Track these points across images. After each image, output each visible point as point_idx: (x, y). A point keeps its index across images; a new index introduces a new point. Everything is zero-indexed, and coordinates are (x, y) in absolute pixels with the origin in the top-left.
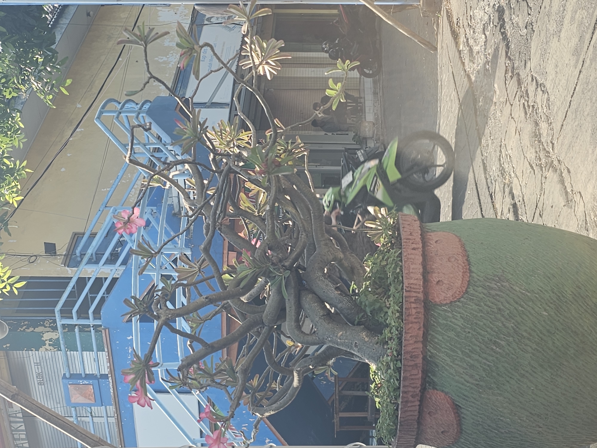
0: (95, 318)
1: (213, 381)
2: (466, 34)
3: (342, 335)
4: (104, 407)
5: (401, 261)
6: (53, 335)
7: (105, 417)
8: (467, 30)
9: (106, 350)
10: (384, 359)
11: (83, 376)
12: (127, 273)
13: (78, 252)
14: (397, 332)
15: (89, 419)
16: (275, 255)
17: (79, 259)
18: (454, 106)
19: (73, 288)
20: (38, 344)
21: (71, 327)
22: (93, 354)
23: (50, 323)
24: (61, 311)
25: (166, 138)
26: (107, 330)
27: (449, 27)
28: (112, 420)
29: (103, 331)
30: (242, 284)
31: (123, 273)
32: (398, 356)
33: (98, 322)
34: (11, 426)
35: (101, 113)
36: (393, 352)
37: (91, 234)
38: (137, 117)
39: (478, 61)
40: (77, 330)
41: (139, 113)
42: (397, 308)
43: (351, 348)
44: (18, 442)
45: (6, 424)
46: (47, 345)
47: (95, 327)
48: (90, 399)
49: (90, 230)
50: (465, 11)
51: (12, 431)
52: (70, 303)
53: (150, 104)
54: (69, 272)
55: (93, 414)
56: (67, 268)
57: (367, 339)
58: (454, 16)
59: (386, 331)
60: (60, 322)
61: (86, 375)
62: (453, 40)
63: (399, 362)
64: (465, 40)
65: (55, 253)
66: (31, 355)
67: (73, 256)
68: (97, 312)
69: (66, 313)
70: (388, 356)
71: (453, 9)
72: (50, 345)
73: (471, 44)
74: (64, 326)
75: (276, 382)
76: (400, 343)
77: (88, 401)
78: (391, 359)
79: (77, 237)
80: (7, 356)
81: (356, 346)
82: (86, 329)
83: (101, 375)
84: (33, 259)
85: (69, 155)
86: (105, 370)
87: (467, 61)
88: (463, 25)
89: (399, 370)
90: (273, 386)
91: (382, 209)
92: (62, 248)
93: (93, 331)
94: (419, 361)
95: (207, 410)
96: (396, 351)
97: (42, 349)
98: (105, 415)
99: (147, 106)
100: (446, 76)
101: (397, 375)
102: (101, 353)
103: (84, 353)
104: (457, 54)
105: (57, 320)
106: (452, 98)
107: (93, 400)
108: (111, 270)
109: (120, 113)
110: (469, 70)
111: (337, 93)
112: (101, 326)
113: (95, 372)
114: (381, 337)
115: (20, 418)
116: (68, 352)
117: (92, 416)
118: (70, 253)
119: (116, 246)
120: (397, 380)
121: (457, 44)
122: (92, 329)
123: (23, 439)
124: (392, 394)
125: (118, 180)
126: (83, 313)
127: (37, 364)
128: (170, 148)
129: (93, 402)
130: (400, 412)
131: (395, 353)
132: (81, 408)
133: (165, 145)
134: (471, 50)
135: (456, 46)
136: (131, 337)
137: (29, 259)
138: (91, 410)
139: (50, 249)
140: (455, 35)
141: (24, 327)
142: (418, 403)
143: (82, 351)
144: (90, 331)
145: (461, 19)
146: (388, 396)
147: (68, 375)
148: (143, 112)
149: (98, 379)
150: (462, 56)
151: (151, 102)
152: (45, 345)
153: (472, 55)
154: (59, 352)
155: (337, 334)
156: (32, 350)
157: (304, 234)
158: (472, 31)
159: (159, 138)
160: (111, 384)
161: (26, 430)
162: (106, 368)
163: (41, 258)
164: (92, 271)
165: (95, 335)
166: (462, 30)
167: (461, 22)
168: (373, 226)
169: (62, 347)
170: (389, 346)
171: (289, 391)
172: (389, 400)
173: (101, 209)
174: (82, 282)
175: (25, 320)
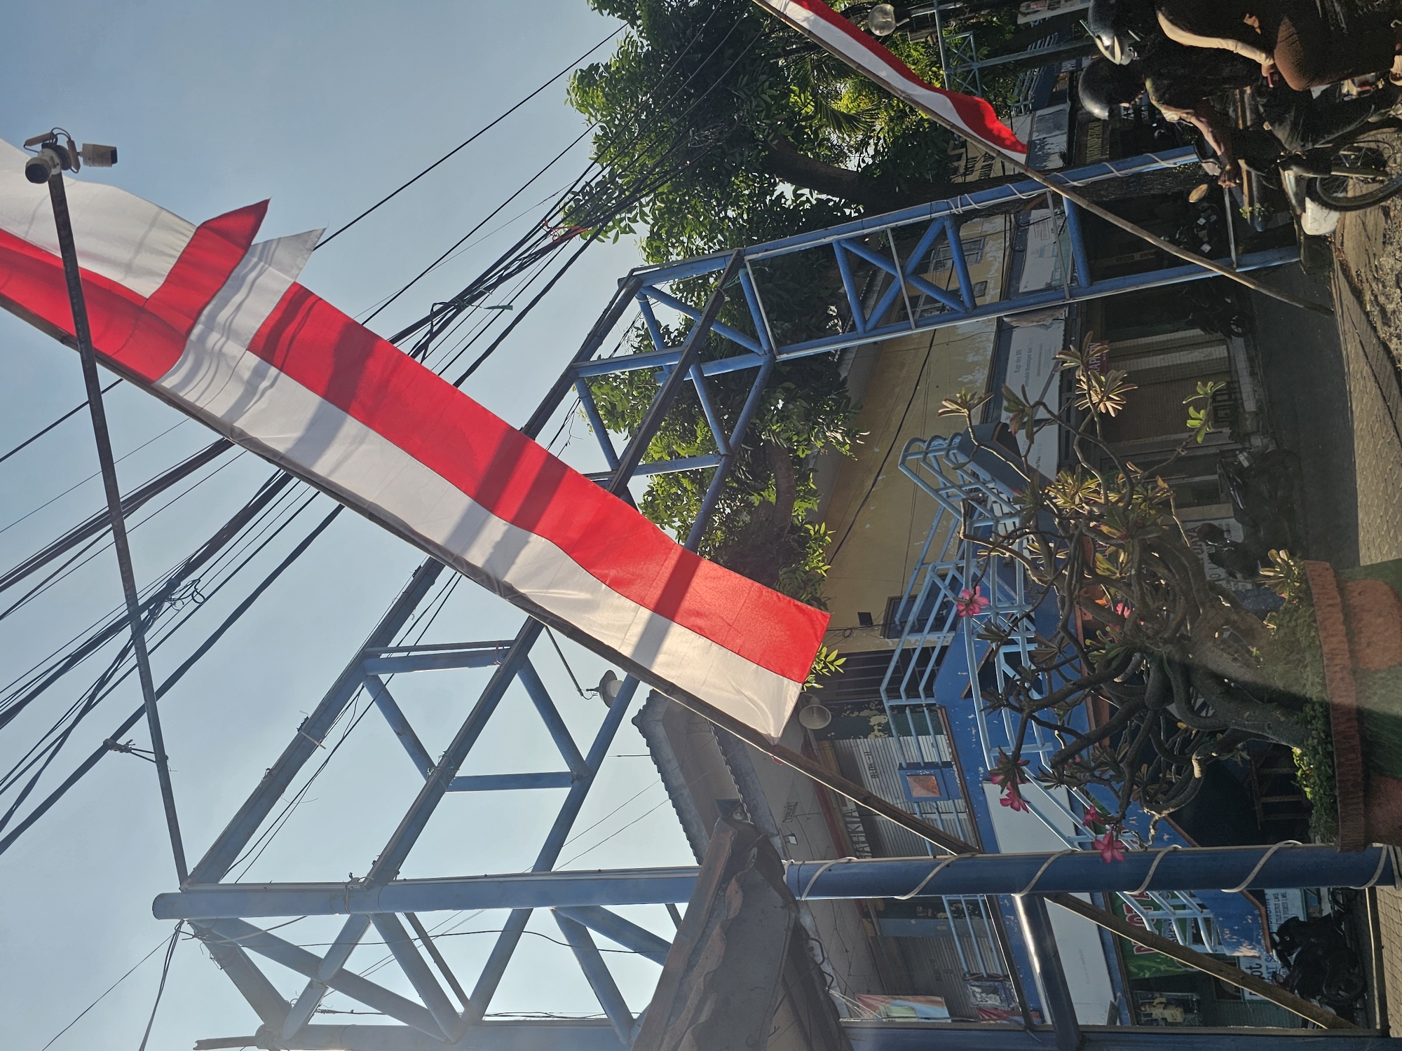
0: (927, 696)
1: (1093, 775)
2: (1372, 290)
3: (1249, 715)
4: (951, 801)
5: (1315, 621)
6: (882, 719)
7: (955, 813)
8: (1374, 285)
9: (945, 733)
10: (1309, 743)
11: (922, 764)
12: (958, 640)
13: (897, 619)
14: (1321, 710)
15: (936, 816)
16: (1150, 626)
17: (899, 628)
18: (1369, 385)
19: (897, 662)
20: (866, 731)
21: (901, 709)
22: (930, 738)
23: (877, 705)
24: (887, 690)
25: (984, 475)
26: (943, 710)
27: (1346, 284)
28: (963, 816)
29: (939, 711)
30: (1114, 664)
31: (953, 640)
32: (1327, 738)
33: (931, 701)
34: (847, 827)
35: (905, 457)
36: (1319, 733)
37: (909, 598)
38: (947, 455)
39: (1395, 323)
40: (908, 711)
41: (949, 451)
42: (1317, 680)
43: (1264, 731)
44: (858, 846)
45: (842, 824)
46: (876, 731)
47: (929, 706)
48: (934, 792)
49: (907, 593)
50: (1367, 261)
51: (849, 833)
52: (895, 681)
53: (960, 438)
54: (890, 644)
55: (940, 810)
56: (886, 640)
57: (1282, 719)
58: (1352, 269)
59: (1307, 709)
60: (887, 705)
61: (925, 763)
62: (1355, 301)
63: (1329, 746)
64: (1373, 298)
65: (872, 623)
66: (859, 743)
67: (892, 626)
68: (929, 691)
69: (893, 692)
70: (1313, 738)
71: (1349, 259)
72: (879, 730)
73: (1382, 302)
74: (892, 708)
75: (1171, 771)
76: (1328, 723)
77: (931, 795)
78: (1318, 742)
79: (893, 602)
80: (834, 746)
81: (1269, 728)
82: (918, 710)
83: (943, 763)
84: (848, 632)
85: (872, 508)
86: (947, 757)
87: (1379, 325)
88: (1367, 279)
89: (1329, 755)
90: (1168, 776)
91: (1281, 552)
92: (878, 617)
93: (926, 712)
94: (1356, 741)
95: (1092, 812)
96: (1324, 732)
97: (871, 736)
98: (954, 811)
99: (957, 440)
100: (1352, 347)
101: (1329, 761)
102: (938, 736)
103: (920, 737)
104: (1363, 317)
105: (884, 701)
106: (1364, 374)
107: (938, 793)
108: (939, 638)
109: (927, 454)
110: (1384, 335)
111: (1202, 422)
112: (935, 704)
113: (936, 759)
114: (1301, 715)
115: (856, 817)
116: (901, 738)
117: (939, 812)
118: (889, 622)
119: (940, 609)
120: (1329, 767)
121: (1361, 303)
122: (925, 709)
123: (863, 842)
124: (1325, 784)
125: (933, 531)
126: (912, 691)
127: (867, 753)
128: (991, 485)
129: (938, 796)
130: (1339, 806)
131: (1322, 735)
132: (924, 803)
133: (984, 484)
134: (1383, 311)
135: (1361, 307)
136: (972, 716)
137: (844, 634)
138: (937, 805)
139: (866, 619)
140: (1358, 294)
141: (848, 712)
142: (1361, 794)
143: (917, 735)
144: (924, 712)
145: (1363, 271)
146: (1321, 787)
147: (904, 765)
148: (954, 448)
149: (940, 768)
150: (1371, 318)
151: (960, 434)
152: (874, 731)
153: (1386, 316)
154: (890, 738)
155: (1243, 715)
156: (860, 738)
157: (1182, 597)
158: (1380, 286)
159: (974, 475)
160: (956, 773)
161: (865, 831)
162: (948, 755)
163: (856, 631)
164: (917, 641)
165: (930, 716)
166: (1366, 286)
167: (1363, 275)
168: (1272, 574)
169: (894, 732)
170: (1314, 727)
171: (1190, 784)
172: (1322, 791)
173: (918, 568)
174: (906, 654)
175: (848, 704)
